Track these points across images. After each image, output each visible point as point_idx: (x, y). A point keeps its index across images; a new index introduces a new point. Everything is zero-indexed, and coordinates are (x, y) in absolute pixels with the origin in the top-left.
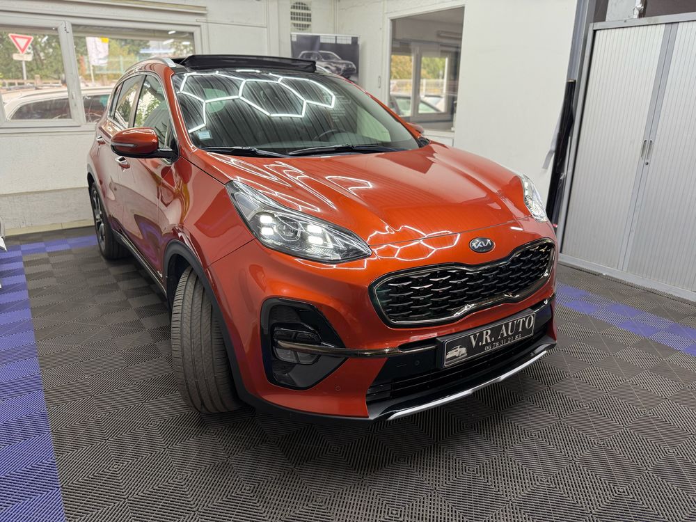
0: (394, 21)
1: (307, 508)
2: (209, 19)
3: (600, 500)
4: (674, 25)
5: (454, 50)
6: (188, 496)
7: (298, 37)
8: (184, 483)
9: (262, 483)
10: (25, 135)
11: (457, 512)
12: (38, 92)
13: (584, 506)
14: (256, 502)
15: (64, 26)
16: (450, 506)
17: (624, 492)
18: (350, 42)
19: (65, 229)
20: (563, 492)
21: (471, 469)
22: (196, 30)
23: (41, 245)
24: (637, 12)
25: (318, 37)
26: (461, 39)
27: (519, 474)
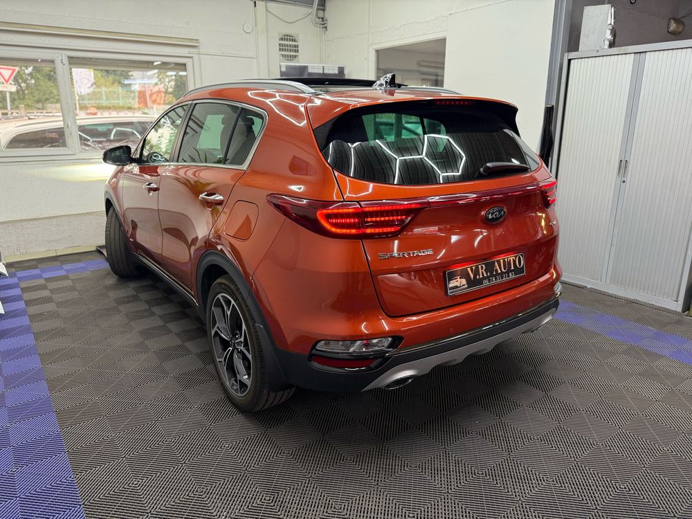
0: (378, 51)
1: (327, 514)
2: (201, 51)
3: (603, 496)
4: (642, 54)
5: (434, 78)
6: (210, 508)
7: (287, 67)
8: (205, 496)
9: (281, 492)
10: (20, 163)
11: (471, 513)
12: (30, 122)
13: (589, 503)
14: (277, 511)
15: (60, 58)
16: (464, 508)
17: (625, 488)
18: (337, 72)
19: (59, 256)
20: (568, 491)
21: (480, 473)
22: (188, 62)
23: (37, 272)
24: (607, 43)
25: (305, 68)
26: (443, 68)
27: (525, 475)
